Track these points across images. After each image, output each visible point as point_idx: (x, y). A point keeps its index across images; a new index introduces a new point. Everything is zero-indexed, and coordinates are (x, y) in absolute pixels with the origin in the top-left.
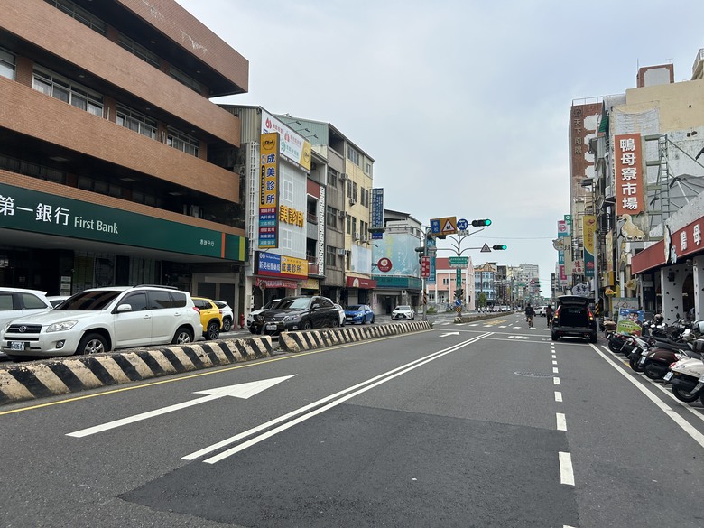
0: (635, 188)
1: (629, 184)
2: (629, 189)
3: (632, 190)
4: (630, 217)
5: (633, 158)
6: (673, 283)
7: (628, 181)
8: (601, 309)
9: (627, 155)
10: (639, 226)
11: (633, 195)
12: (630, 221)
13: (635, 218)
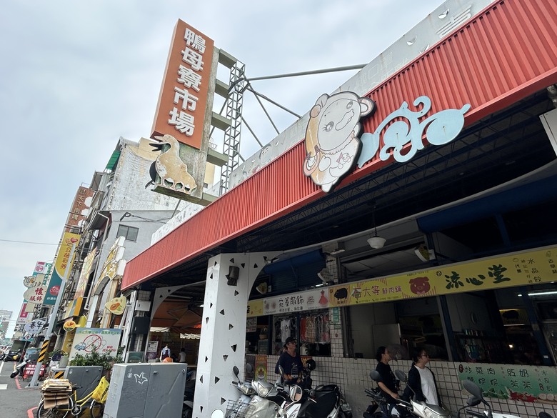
0: (194, 104)
1: (186, 92)
2: (186, 100)
3: (190, 104)
4: (177, 145)
5: (200, 60)
6: (233, 288)
7: (187, 88)
8: (51, 348)
9: (193, 52)
10: (190, 167)
11: (188, 111)
12: (177, 152)
13: (187, 151)
